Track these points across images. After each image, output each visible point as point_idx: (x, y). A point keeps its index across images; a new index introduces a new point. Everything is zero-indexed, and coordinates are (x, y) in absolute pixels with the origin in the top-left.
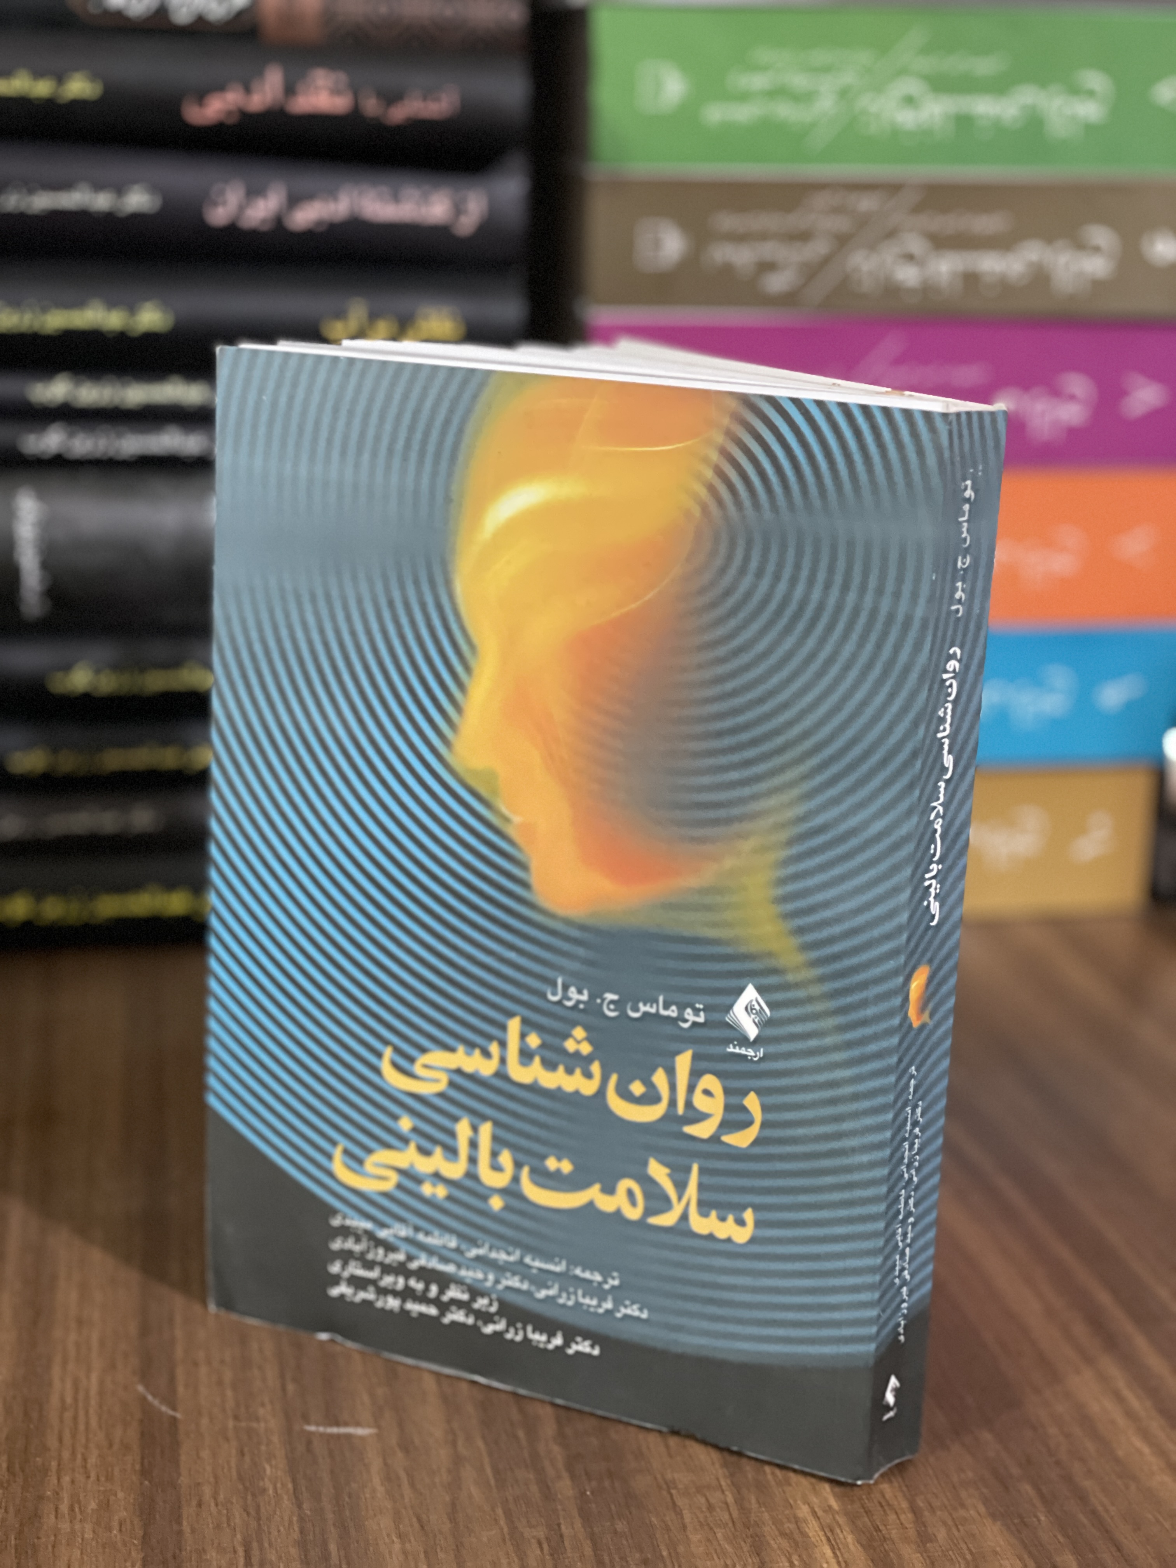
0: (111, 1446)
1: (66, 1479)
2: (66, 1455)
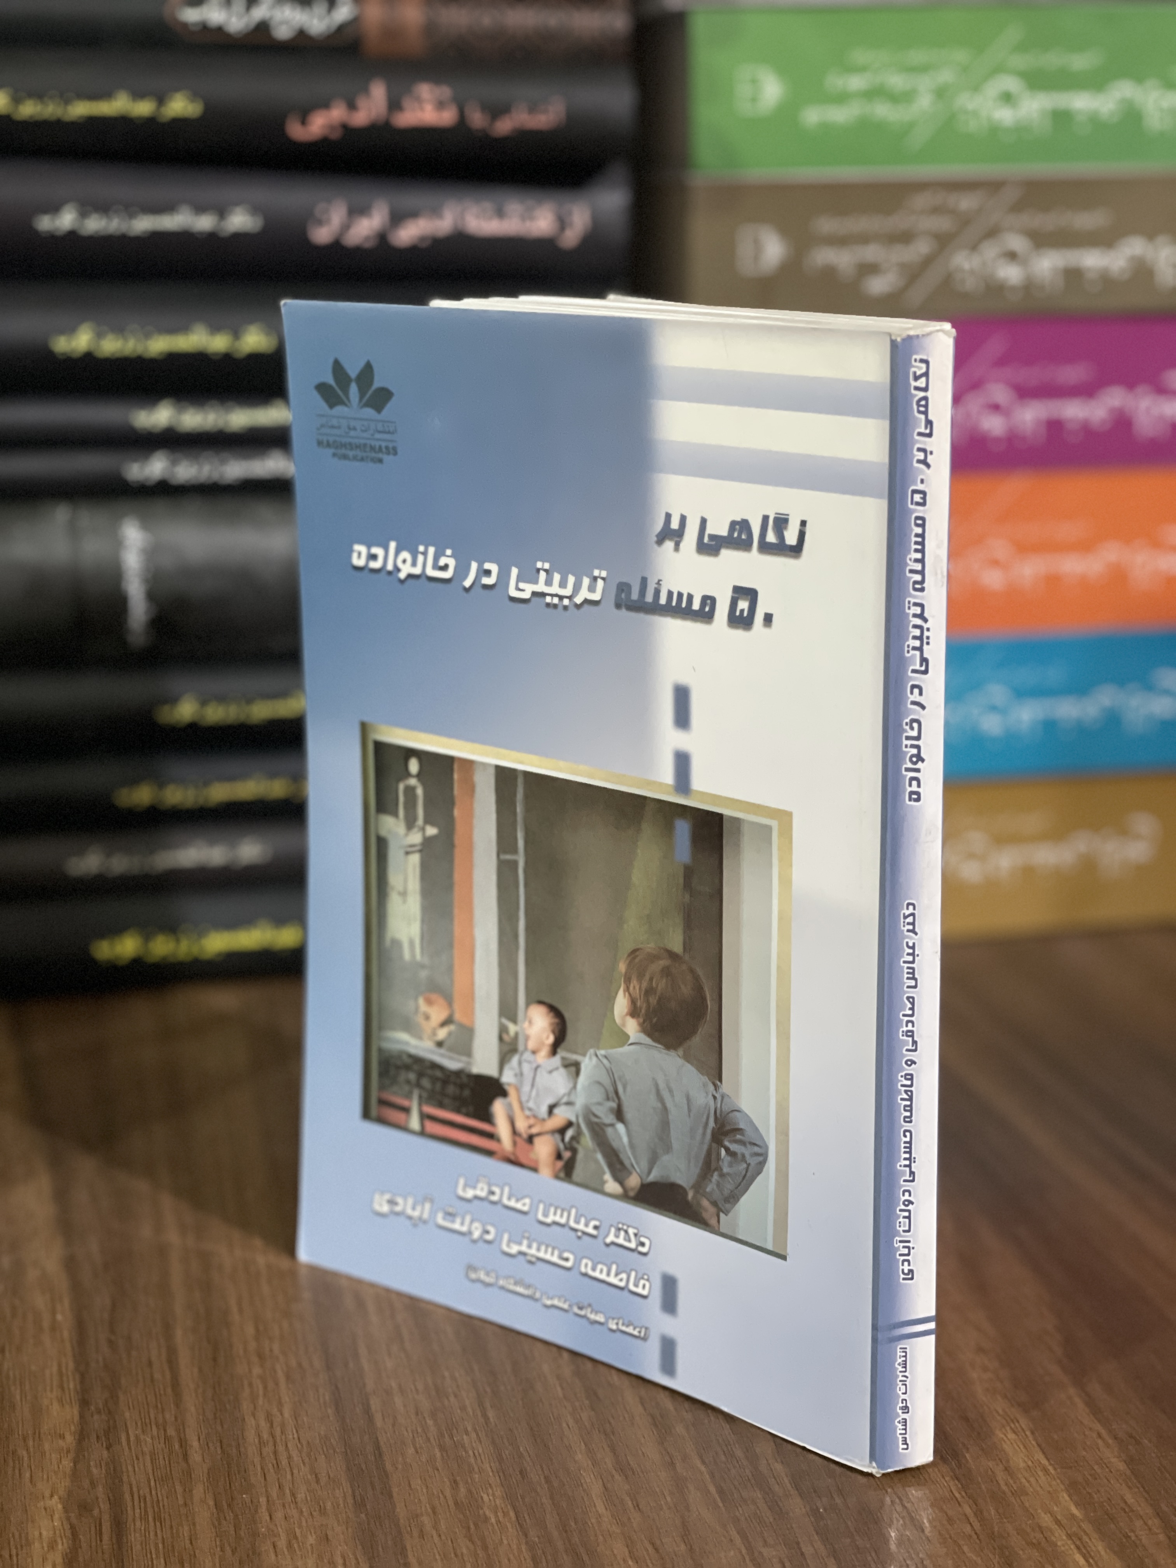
0: (318, 1481)
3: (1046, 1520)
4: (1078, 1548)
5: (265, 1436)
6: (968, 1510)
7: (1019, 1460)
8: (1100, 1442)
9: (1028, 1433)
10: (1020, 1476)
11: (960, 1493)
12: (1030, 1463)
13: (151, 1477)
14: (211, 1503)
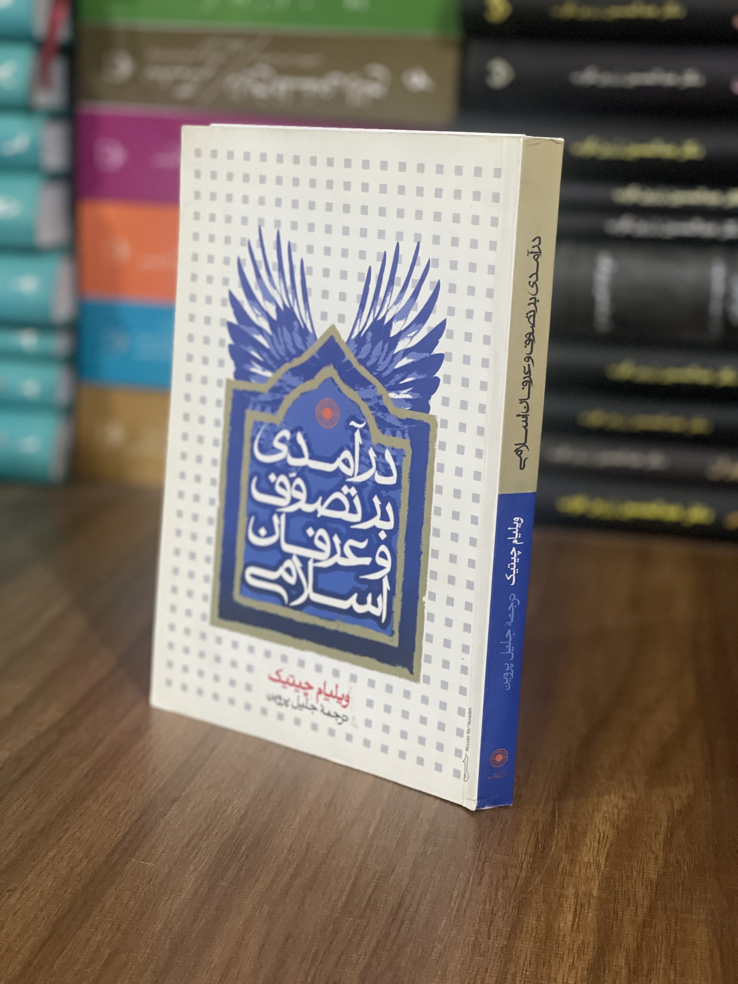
3: (571, 891)
4: (576, 910)
6: (523, 874)
7: (586, 856)
8: (653, 861)
9: (608, 845)
10: (577, 866)
11: (527, 865)
12: (592, 861)
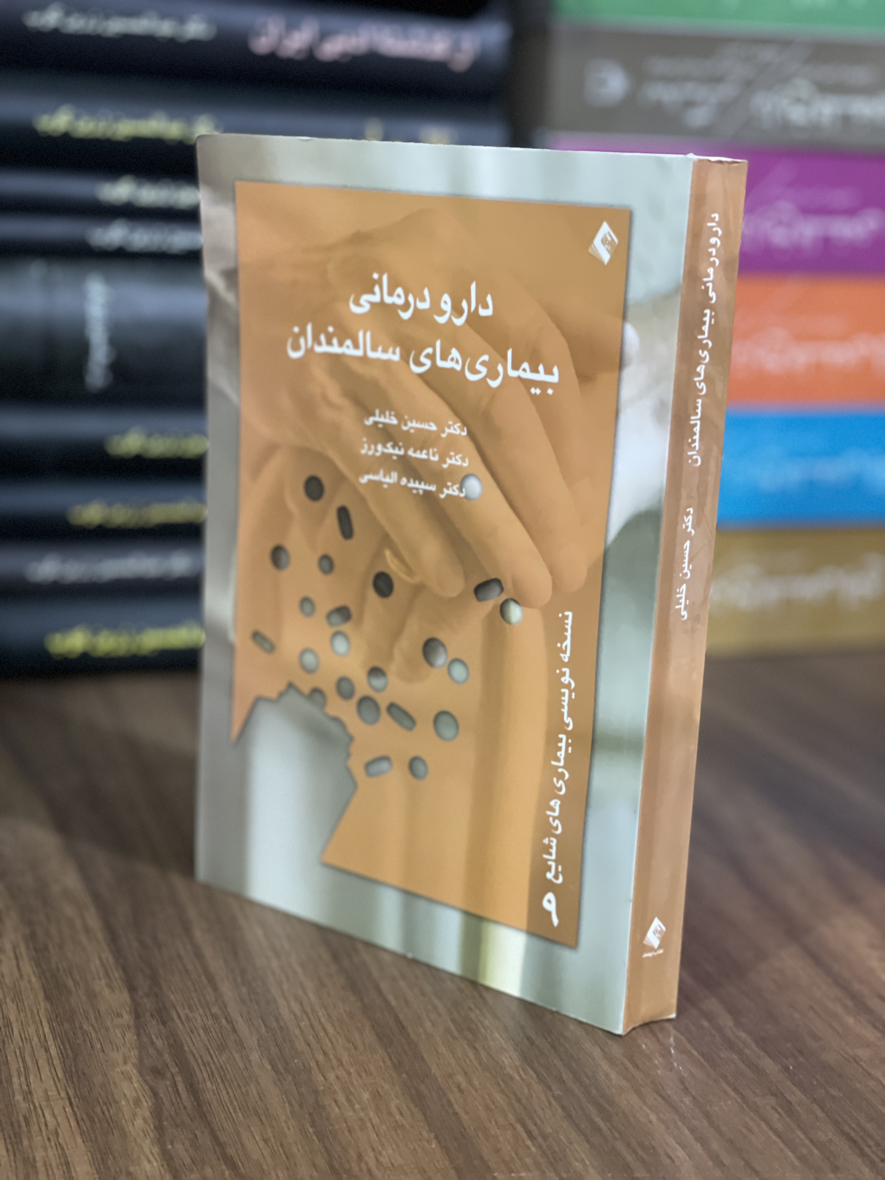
1: (331, 1076)
2: (321, 1058)
5: (298, 1013)
13: (209, 1046)
14: (269, 1067)
